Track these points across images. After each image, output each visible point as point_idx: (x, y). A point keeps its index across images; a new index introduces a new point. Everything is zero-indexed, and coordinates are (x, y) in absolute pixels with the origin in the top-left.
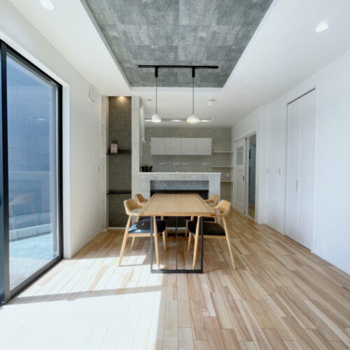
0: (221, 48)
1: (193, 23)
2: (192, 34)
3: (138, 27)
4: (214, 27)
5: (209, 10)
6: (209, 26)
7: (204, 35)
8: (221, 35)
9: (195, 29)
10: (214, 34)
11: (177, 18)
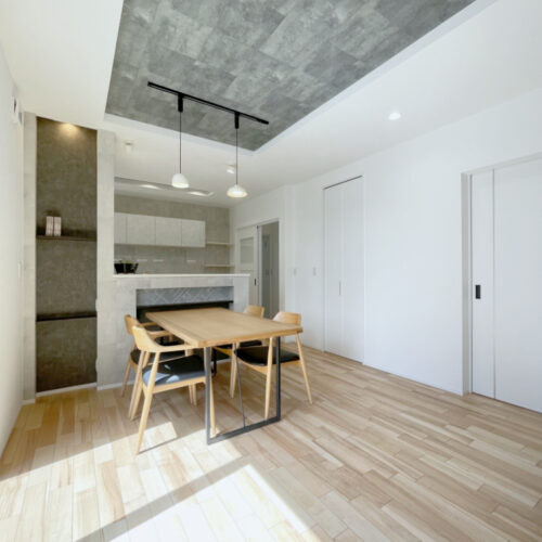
0: (288, 99)
1: (279, 57)
2: (268, 70)
3: (196, 24)
4: (299, 73)
5: (308, 50)
6: (294, 68)
7: (280, 76)
8: (300, 85)
9: (275, 65)
10: (294, 80)
11: (262, 41)
